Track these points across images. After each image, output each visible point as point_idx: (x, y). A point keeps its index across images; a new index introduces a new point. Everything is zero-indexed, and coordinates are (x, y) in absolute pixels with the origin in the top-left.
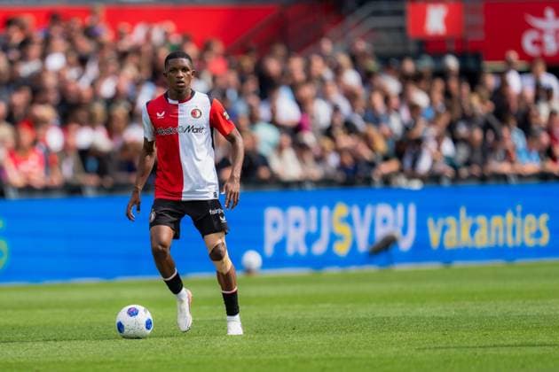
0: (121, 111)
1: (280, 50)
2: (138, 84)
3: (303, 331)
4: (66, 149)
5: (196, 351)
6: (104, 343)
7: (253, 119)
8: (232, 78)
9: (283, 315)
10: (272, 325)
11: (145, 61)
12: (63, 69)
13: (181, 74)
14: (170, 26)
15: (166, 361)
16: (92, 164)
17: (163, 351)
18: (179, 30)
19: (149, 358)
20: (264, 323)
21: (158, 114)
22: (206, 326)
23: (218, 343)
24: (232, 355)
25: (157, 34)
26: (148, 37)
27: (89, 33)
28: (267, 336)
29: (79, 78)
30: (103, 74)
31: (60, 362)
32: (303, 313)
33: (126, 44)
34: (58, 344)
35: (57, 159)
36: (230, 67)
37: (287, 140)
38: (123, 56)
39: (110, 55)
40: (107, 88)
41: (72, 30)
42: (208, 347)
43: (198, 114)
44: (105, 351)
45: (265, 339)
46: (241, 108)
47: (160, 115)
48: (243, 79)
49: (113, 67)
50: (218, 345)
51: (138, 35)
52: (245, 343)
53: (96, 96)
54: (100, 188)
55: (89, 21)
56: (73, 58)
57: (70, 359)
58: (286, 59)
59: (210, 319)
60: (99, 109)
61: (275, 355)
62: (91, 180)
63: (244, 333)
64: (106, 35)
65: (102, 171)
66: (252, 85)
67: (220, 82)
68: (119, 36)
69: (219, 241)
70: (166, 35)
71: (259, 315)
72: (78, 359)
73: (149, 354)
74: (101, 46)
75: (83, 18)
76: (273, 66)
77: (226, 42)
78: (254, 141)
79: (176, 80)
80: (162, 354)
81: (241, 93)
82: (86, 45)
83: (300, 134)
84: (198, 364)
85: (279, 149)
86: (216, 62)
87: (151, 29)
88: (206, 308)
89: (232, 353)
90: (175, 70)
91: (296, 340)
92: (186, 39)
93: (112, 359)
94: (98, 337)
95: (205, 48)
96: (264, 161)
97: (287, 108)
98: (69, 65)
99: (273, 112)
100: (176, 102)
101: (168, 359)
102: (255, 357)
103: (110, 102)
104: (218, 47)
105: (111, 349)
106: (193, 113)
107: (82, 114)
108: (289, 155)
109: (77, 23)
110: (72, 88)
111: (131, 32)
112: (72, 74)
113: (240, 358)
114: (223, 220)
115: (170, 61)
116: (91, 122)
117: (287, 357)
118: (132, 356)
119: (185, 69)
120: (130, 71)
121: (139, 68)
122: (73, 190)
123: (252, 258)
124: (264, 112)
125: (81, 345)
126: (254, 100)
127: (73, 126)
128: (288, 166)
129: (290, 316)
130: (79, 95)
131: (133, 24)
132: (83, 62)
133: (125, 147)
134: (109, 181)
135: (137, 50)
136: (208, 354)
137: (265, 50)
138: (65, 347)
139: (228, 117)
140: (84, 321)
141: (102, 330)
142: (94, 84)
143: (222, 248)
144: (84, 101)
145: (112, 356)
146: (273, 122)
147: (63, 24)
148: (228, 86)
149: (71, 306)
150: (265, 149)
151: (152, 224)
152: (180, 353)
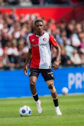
0: (22, 42)
1: (73, 22)
2: (27, 33)
3: (82, 113)
4: (4, 55)
5: (47, 120)
6: (17, 118)
7: (65, 44)
8: (58, 31)
9: (76, 108)
10: (72, 111)
11: (29, 26)
12: (3, 29)
13: (40, 27)
14: (37, 15)
15: (38, 124)
16: (13, 60)
17: (37, 120)
18: (40, 16)
19: (32, 123)
20: (69, 111)
21: (32, 40)
22: (50, 112)
23: (54, 118)
24: (59, 122)
25: (33, 17)
26: (30, 18)
27: (11, 17)
28: (71, 115)
29: (8, 32)
30: (16, 30)
31: (3, 124)
32: (82, 107)
33: (23, 20)
34: (3, 118)
35: (1, 58)
36: (57, 28)
37: (76, 51)
38: (22, 24)
39: (18, 24)
40: (17, 35)
41: (5, 16)
42: (51, 119)
43: (45, 40)
44: (18, 121)
45: (70, 116)
46: (61, 41)
47: (33, 40)
48: (61, 31)
49: (19, 28)
50: (55, 118)
51: (27, 18)
52: (63, 117)
53: (13, 38)
54: (15, 68)
55: (11, 13)
56: (6, 25)
57: (6, 123)
58: (75, 25)
59: (52, 110)
60: (15, 42)
61: (73, 121)
62: (12, 65)
63: (62, 114)
64: (17, 18)
65: (16, 62)
66: (64, 33)
67: (54, 32)
68: (21, 18)
69: (51, 83)
70: (36, 17)
71: (68, 108)
72: (9, 123)
73: (32, 122)
74: (15, 22)
75: (9, 13)
76: (71, 27)
77: (56, 19)
78: (65, 51)
79: (38, 29)
80: (36, 122)
81: (61, 36)
82: (10, 21)
83: (80, 49)
84: (48, 125)
85: (74, 54)
86: (52, 26)
87: (31, 16)
88: (50, 106)
89: (59, 121)
90: (38, 26)
91: (80, 116)
92: (43, 18)
93: (20, 123)
94: (16, 116)
95: (49, 21)
96: (69, 58)
97: (76, 41)
98: (5, 27)
99: (71, 42)
100: (38, 36)
101: (38, 123)
102: (66, 122)
103: (18, 40)
104: (53, 21)
105: (19, 120)
106: (44, 39)
107: (9, 44)
108: (77, 56)
109: (7, 14)
110: (6, 35)
111: (25, 17)
112: (6, 30)
113: (62, 122)
114: (52, 76)
115: (36, 23)
116: (12, 46)
117: (77, 122)
118: (26, 122)
119: (41, 26)
120: (25, 29)
121: (28, 28)
122: (6, 68)
123: (65, 90)
124: (68, 42)
125: (10, 119)
126: (65, 38)
127: (6, 48)
128: (76, 60)
129: (78, 108)
130: (8, 37)
131: (25, 14)
132: (9, 26)
133: (23, 54)
134: (18, 65)
135: (27, 23)
136: (51, 121)
137: (68, 22)
138: (5, 120)
139: (55, 41)
140: (11, 111)
141: (17, 114)
142: (13, 34)
143: (52, 85)
144: (10, 39)
145: (20, 122)
146: (71, 45)
147: (3, 14)
148: (57, 34)
149: (6, 106)
150: (69, 54)
151: (30, 76)
152: (42, 121)
